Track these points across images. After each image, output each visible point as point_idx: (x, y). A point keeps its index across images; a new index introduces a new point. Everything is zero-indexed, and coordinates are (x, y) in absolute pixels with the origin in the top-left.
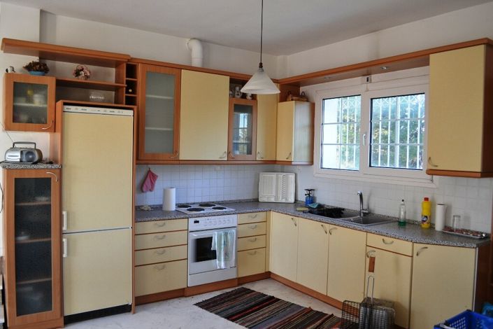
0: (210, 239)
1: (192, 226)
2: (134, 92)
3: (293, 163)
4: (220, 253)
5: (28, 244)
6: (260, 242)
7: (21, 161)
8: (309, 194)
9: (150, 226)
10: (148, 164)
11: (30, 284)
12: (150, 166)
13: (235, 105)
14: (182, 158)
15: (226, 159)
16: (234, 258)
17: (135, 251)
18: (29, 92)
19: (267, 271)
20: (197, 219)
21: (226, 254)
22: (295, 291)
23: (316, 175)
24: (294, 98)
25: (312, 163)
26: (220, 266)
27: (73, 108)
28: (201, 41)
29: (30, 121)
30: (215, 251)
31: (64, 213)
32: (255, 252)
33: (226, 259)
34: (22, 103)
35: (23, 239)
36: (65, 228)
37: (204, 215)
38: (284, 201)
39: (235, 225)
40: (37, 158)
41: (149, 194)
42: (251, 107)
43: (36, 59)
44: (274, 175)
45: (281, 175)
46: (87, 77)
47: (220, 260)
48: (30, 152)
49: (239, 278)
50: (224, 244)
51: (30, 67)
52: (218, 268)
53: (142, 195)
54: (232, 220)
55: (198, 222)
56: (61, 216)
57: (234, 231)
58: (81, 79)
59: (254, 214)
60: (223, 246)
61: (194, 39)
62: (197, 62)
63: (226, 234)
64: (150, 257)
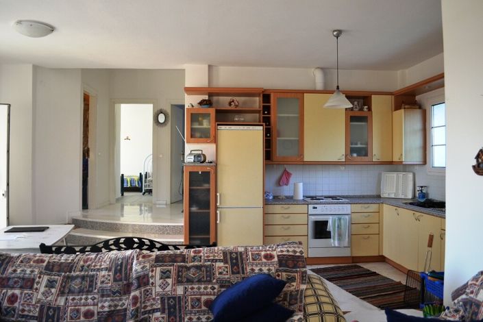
0: (326, 222)
1: (311, 211)
2: (269, 113)
3: (404, 163)
4: (334, 234)
5: (197, 212)
6: (374, 229)
7: (194, 161)
8: (421, 191)
9: (277, 208)
10: (284, 164)
11: (198, 239)
12: (285, 166)
13: (351, 117)
14: (306, 159)
15: (344, 160)
16: (347, 239)
17: (265, 225)
18: (200, 119)
19: (381, 254)
20: (316, 206)
21: (340, 235)
22: (398, 271)
23: (429, 174)
24: (406, 106)
25: (425, 162)
26: (334, 244)
27: (223, 127)
28: (322, 69)
29: (201, 137)
30: (330, 232)
31: (218, 194)
32: (369, 237)
33: (339, 239)
34: (196, 126)
35: (194, 209)
36: (218, 204)
37: (321, 203)
38: (403, 197)
39: (349, 212)
40: (202, 159)
41: (285, 187)
42: (367, 117)
43: (206, 97)
44: (394, 175)
45: (401, 175)
46: (237, 106)
47: (334, 239)
48: (199, 156)
49: (353, 257)
50: (338, 227)
51: (201, 103)
52: (333, 245)
53: (279, 188)
54: (347, 209)
55: (316, 208)
56: (216, 196)
57: (347, 217)
58: (233, 107)
59: (366, 205)
60: (336, 229)
61: (318, 68)
62: (319, 86)
63: (340, 219)
64: (278, 230)
